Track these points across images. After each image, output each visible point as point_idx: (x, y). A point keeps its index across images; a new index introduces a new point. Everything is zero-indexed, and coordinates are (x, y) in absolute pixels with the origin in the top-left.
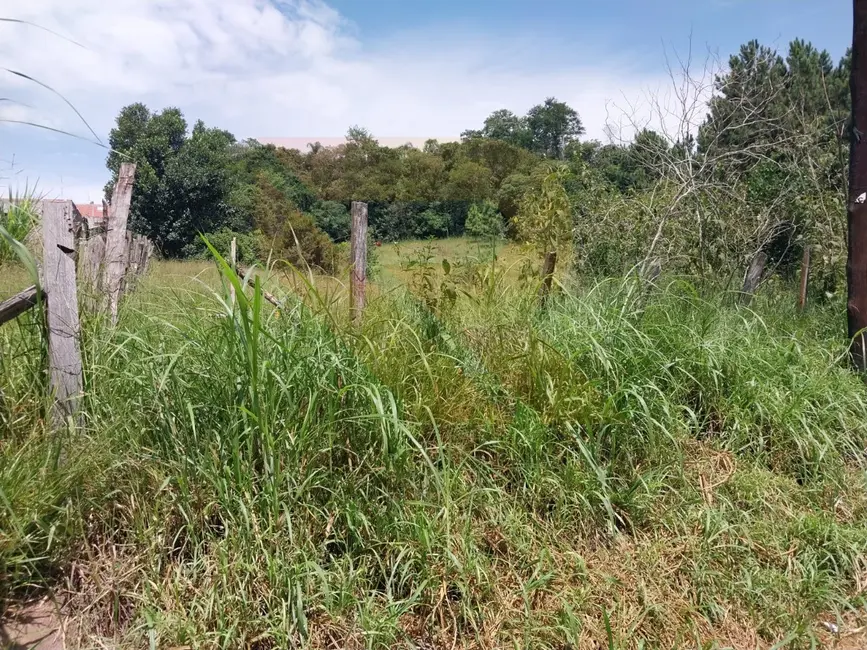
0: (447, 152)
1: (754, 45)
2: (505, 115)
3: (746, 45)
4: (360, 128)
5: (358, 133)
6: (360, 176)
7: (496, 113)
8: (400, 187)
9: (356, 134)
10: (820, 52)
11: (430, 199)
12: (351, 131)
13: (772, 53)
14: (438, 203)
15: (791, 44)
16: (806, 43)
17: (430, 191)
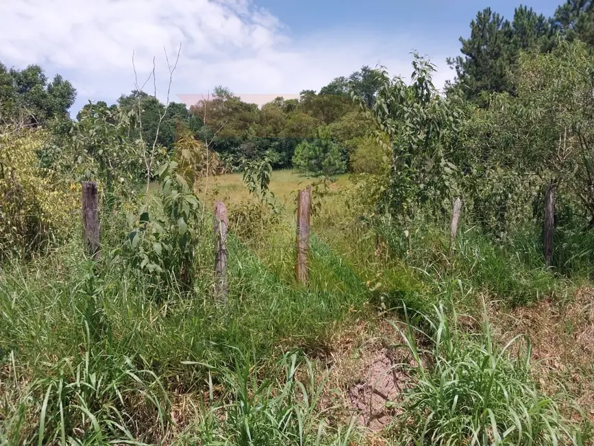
0: (290, 106)
1: (488, 11)
2: (343, 80)
3: (482, 12)
4: (223, 87)
5: (222, 91)
6: (221, 122)
7: (336, 79)
8: (252, 131)
9: (220, 92)
10: (538, 15)
11: (272, 140)
12: (217, 90)
13: (500, 18)
14: (277, 143)
15: (516, 10)
16: (528, 9)
17: (272, 134)
